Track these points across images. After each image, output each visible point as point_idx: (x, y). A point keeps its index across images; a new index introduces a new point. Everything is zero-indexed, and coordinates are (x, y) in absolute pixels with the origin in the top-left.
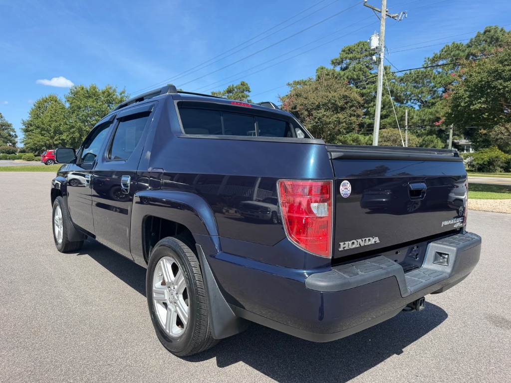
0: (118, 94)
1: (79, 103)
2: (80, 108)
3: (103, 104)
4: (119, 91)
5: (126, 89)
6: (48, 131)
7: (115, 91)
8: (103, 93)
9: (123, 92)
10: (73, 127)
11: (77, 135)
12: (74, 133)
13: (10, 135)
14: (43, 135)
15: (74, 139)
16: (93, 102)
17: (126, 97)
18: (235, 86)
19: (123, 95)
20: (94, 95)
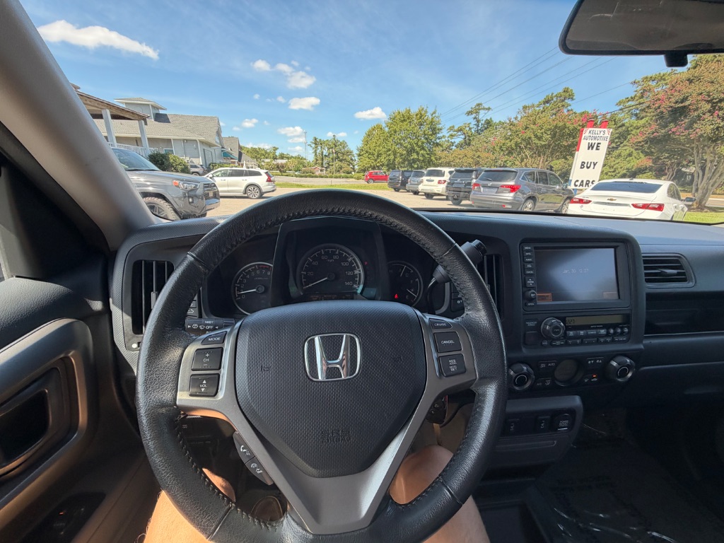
0: (429, 115)
1: (395, 127)
2: (395, 132)
3: (416, 126)
4: (430, 111)
6: (373, 155)
7: (426, 112)
8: (417, 115)
9: (434, 113)
10: (389, 150)
11: (392, 157)
12: (389, 155)
13: (352, 159)
14: (369, 158)
15: (389, 160)
16: (407, 125)
17: (437, 117)
18: (554, 95)
19: (433, 115)
20: (409, 118)
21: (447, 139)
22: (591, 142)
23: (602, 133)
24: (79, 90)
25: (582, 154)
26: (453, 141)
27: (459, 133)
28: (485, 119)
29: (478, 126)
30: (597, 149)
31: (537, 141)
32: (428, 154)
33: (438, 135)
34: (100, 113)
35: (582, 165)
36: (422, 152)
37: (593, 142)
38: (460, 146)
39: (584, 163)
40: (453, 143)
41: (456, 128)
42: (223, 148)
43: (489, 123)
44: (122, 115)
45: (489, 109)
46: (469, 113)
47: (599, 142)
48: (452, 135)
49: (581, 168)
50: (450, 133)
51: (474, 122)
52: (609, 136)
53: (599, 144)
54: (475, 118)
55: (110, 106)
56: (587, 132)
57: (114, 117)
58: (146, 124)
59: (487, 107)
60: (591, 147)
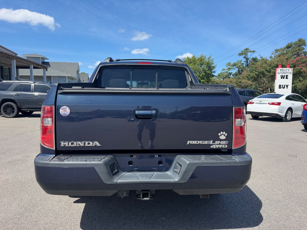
0: (207, 59)
3: (198, 66)
4: (207, 57)
5: (211, 56)
7: (205, 57)
8: (199, 59)
9: (210, 58)
16: (192, 65)
17: (211, 60)
18: (293, 43)
19: (209, 59)
20: (194, 61)
21: (226, 71)
22: (282, 75)
23: (288, 70)
24: (17, 56)
25: (279, 81)
26: (230, 72)
27: (234, 67)
28: (252, 58)
29: (247, 62)
30: (286, 78)
31: (267, 73)
32: (206, 82)
33: (213, 70)
34: (28, 66)
35: (279, 87)
36: (202, 81)
37: (284, 75)
38: (236, 75)
39: (281, 85)
40: (230, 74)
41: (232, 64)
42: (80, 80)
43: (255, 60)
44: (37, 67)
45: (254, 51)
46: (240, 54)
47: (287, 74)
48: (229, 69)
49: (279, 88)
50: (229, 67)
51: (244, 60)
52: (292, 72)
53: (286, 76)
54: (245, 57)
55: (33, 63)
56: (279, 70)
57: (34, 68)
58: (47, 70)
59: (252, 50)
60: (282, 77)
